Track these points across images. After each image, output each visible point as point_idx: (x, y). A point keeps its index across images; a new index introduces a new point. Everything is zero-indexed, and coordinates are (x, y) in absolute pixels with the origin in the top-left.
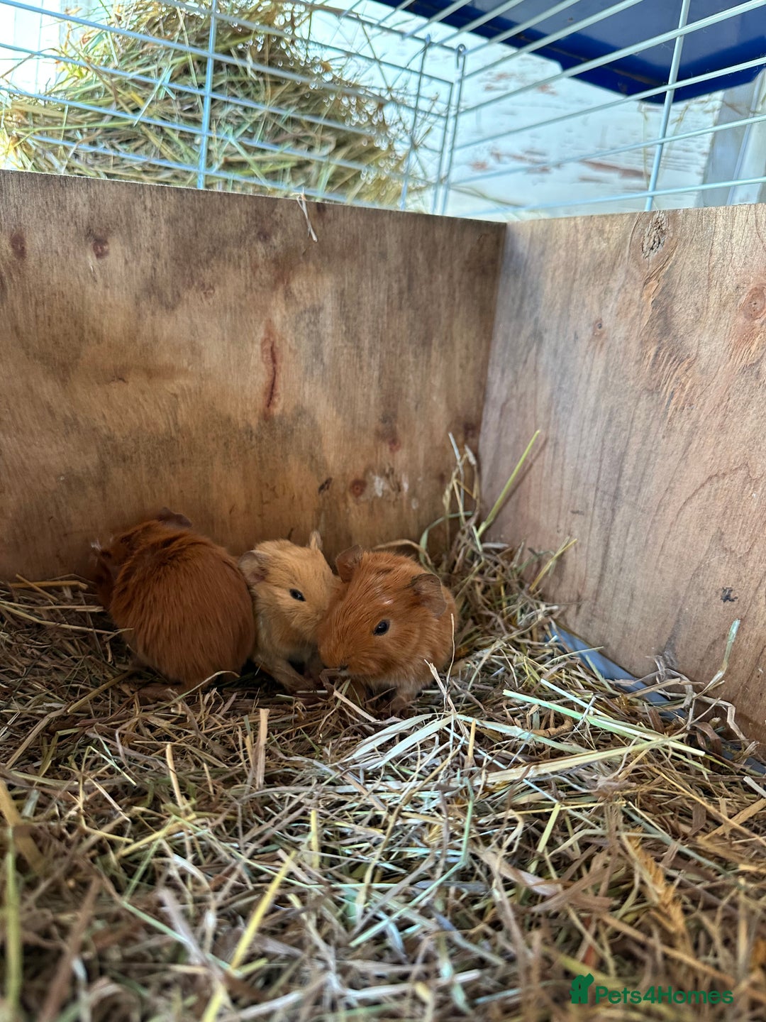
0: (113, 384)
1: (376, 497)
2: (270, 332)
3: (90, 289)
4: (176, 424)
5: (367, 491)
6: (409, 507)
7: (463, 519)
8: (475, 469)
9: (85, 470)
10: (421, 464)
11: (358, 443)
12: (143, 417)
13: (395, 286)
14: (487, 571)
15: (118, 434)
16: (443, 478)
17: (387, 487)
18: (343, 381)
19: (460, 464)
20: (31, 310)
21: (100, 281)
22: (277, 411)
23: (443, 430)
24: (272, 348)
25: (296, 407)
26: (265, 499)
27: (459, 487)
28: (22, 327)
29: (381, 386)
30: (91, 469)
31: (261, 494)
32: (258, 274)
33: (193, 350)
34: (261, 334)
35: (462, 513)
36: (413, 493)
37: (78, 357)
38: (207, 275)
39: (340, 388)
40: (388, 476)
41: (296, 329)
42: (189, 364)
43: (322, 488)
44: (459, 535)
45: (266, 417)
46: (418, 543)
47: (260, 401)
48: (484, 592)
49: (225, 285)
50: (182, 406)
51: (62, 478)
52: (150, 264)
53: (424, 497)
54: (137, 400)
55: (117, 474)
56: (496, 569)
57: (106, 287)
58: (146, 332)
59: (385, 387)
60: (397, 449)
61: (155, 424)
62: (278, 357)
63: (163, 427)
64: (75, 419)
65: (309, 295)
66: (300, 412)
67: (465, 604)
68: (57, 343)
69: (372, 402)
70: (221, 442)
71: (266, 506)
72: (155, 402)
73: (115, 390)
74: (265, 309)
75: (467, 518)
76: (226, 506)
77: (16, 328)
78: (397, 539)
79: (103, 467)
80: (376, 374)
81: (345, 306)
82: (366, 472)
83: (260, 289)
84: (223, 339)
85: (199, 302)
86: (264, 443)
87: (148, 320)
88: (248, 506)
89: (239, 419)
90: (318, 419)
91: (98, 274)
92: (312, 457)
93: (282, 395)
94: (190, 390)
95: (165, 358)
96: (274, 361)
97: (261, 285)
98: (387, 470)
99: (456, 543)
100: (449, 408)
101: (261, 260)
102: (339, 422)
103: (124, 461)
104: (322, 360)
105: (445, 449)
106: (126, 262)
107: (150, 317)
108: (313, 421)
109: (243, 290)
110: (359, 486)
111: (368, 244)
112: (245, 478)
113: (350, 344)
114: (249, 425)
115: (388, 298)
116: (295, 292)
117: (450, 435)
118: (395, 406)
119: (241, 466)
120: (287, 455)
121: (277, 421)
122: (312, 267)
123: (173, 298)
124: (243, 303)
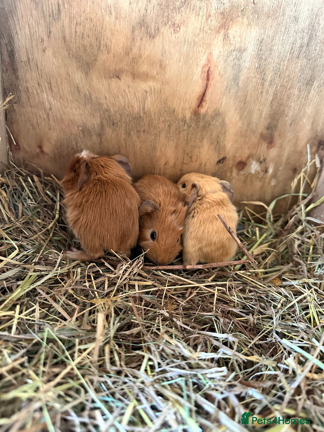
0: (113, 79)
1: (251, 173)
2: (209, 61)
3: (107, 18)
4: (144, 109)
5: (246, 168)
6: (269, 183)
7: (301, 198)
8: (318, 170)
9: (92, 126)
10: (284, 159)
11: (247, 139)
12: (127, 101)
13: (299, 41)
14: (305, 234)
15: (112, 109)
16: (295, 171)
17: (259, 169)
18: (248, 99)
19: (309, 164)
20: (73, 27)
21: (114, 14)
22: (203, 111)
23: (304, 142)
24: (208, 71)
25: (215, 111)
26: (185, 162)
27: (304, 178)
28: (68, 37)
29: (271, 106)
30: (96, 126)
31: (184, 159)
32: (209, 20)
33: (161, 65)
34: (203, 61)
35: (301, 194)
36: (274, 176)
37: (96, 60)
38: (178, 18)
39: (245, 103)
40: (261, 162)
41: (226, 61)
42: (157, 74)
43: (219, 162)
44: (295, 207)
45: (196, 113)
46: (268, 206)
47: (194, 103)
48: (299, 246)
49: (187, 26)
50: (149, 99)
51: (80, 128)
52: (144, 6)
53: (280, 179)
54: (125, 91)
55: (109, 132)
56: (311, 235)
57: (117, 18)
58: (135, 50)
59: (274, 107)
60: (271, 148)
61: (132, 107)
62: (211, 78)
63: (136, 109)
64: (91, 97)
65: (239, 39)
66: (217, 114)
67: (286, 249)
68: (85, 50)
69: (263, 116)
70: (167, 125)
71: (185, 166)
72: (135, 94)
73: (114, 82)
74: (209, 45)
75: (304, 198)
76: (163, 162)
77: (64, 38)
78: (256, 200)
79: (102, 126)
80: (271, 98)
81: (261, 50)
82: (248, 157)
83: (209, 31)
84: (180, 61)
85: (170, 35)
86: (191, 129)
87: (138, 43)
88: (175, 163)
89: (180, 112)
90: (227, 120)
91: (113, 9)
92: (218, 143)
93: (208, 102)
94: (155, 90)
95: (144, 68)
96: (208, 79)
97: (210, 29)
98: (262, 159)
99: (292, 210)
100: (312, 129)
101: (213, 12)
102: (240, 124)
103: (113, 125)
104: (238, 83)
105: (302, 154)
106: (130, 3)
107: (139, 41)
108: (223, 120)
109: (198, 31)
110: (242, 165)
111: (288, 10)
112: (176, 148)
113: (258, 76)
114: (184, 117)
115: (292, 48)
116: (231, 36)
117: (308, 146)
118: (278, 121)
119: (175, 140)
120: (203, 139)
121: (202, 117)
122: (245, 21)
123: (155, 31)
124: (197, 40)
